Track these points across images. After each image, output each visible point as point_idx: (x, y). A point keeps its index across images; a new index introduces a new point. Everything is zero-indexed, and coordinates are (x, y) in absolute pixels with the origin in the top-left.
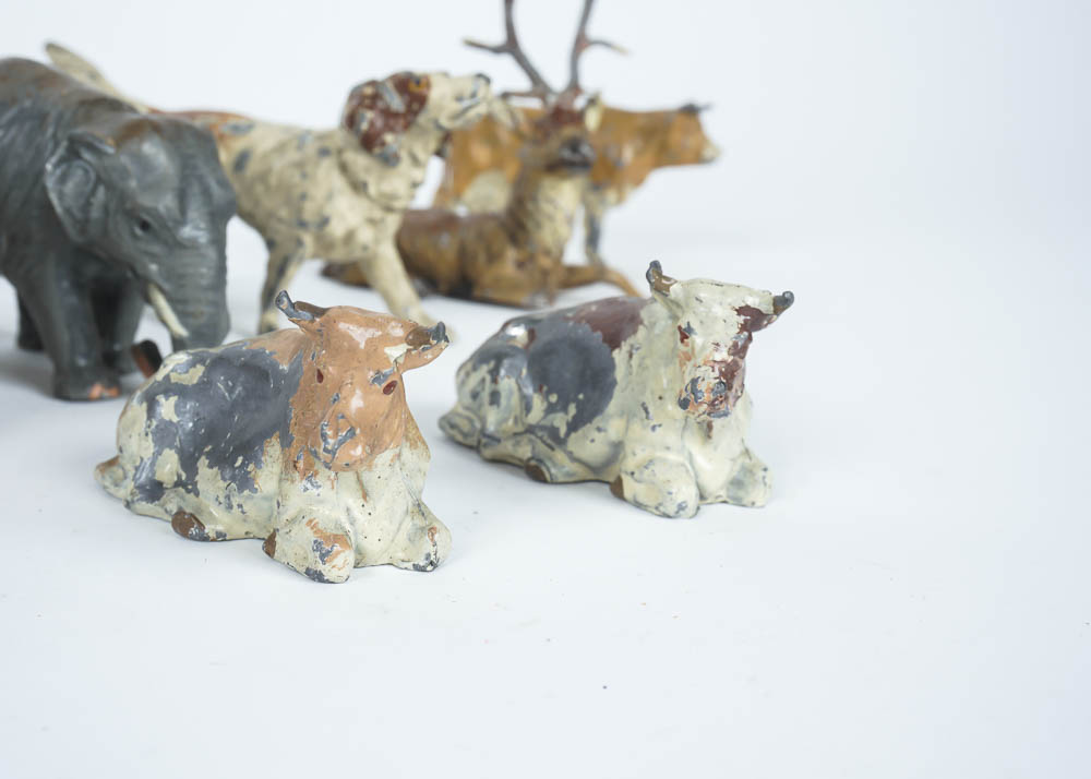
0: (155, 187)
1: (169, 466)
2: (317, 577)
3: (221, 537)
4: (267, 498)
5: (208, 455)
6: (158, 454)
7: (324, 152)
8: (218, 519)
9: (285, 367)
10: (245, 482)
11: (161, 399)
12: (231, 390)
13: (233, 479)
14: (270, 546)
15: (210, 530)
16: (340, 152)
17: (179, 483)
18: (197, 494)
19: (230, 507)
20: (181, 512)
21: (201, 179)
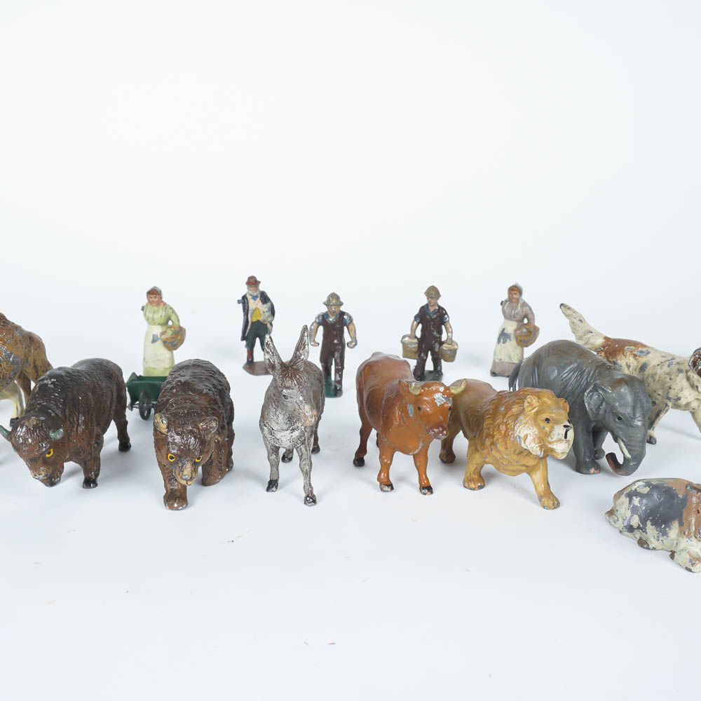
0: (625, 405)
1: (635, 521)
2: (690, 570)
3: (654, 549)
4: (673, 540)
5: (651, 521)
6: (632, 516)
7: (680, 371)
8: (653, 543)
9: (681, 496)
10: (665, 534)
11: (634, 498)
12: (659, 499)
13: (661, 531)
14: (672, 556)
15: (651, 547)
16: (687, 372)
17: (639, 528)
18: (646, 533)
19: (658, 540)
20: (641, 539)
21: (640, 400)
